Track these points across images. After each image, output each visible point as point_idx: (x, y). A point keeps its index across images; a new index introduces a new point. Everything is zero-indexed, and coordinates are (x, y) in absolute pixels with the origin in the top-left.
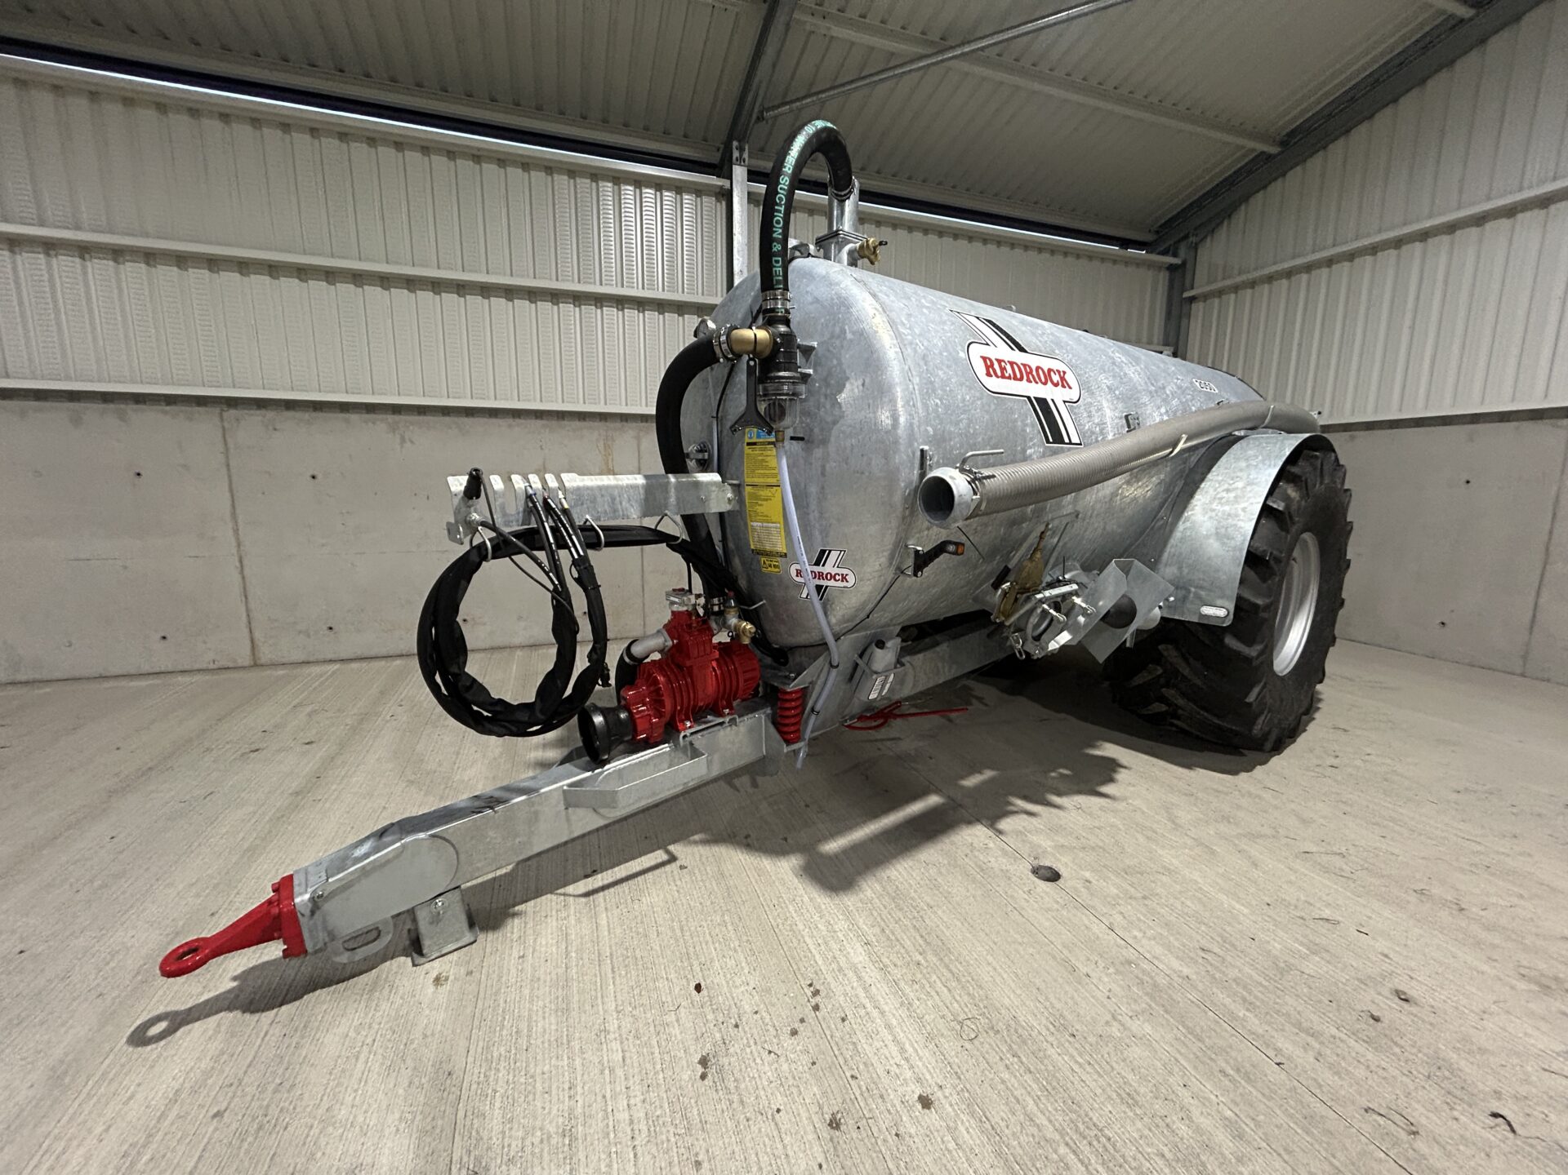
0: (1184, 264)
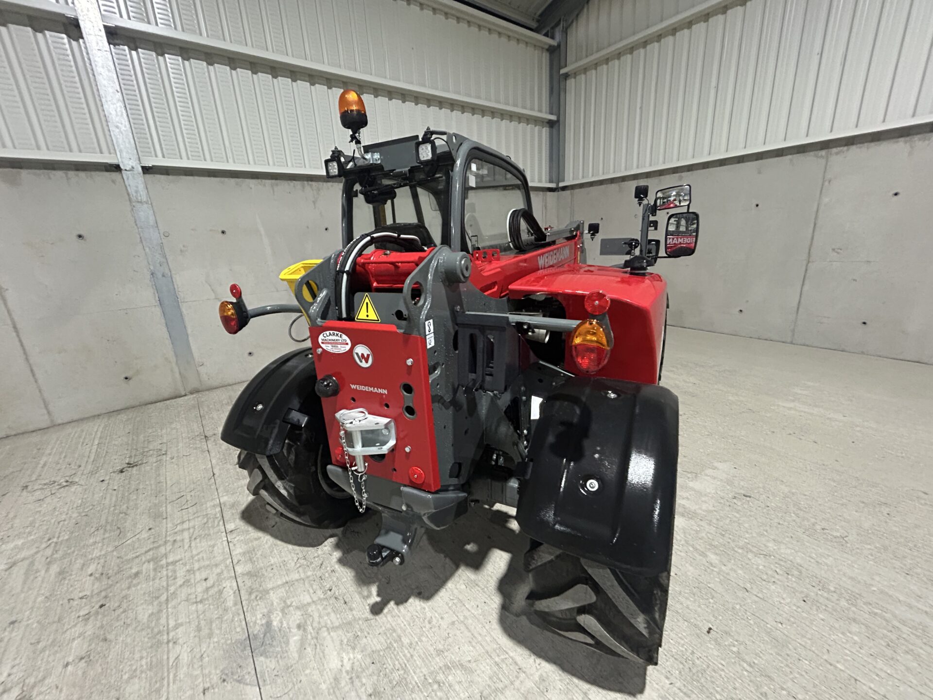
0: (559, 46)
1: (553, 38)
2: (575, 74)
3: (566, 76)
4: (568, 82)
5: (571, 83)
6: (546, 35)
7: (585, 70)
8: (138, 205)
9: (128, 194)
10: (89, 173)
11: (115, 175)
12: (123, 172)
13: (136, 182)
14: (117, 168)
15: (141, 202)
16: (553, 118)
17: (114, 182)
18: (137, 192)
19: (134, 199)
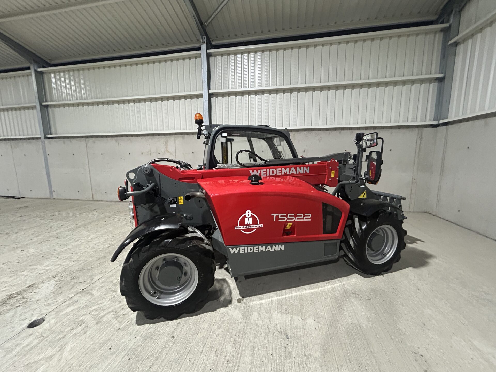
0: (452, 25)
1: (448, 21)
2: (464, 40)
3: (456, 44)
4: (458, 48)
5: (461, 48)
6: (442, 23)
7: (472, 35)
16: (441, 75)
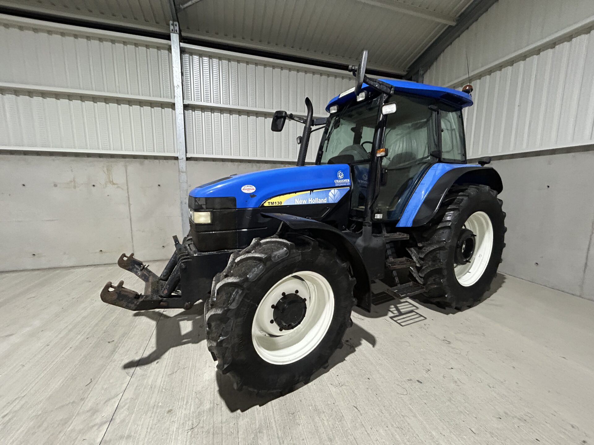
8: (182, 173)
9: (179, 169)
10: (167, 161)
11: (176, 161)
12: (179, 160)
13: (183, 163)
14: (176, 158)
15: (183, 172)
17: (175, 163)
18: (182, 168)
19: (181, 171)
